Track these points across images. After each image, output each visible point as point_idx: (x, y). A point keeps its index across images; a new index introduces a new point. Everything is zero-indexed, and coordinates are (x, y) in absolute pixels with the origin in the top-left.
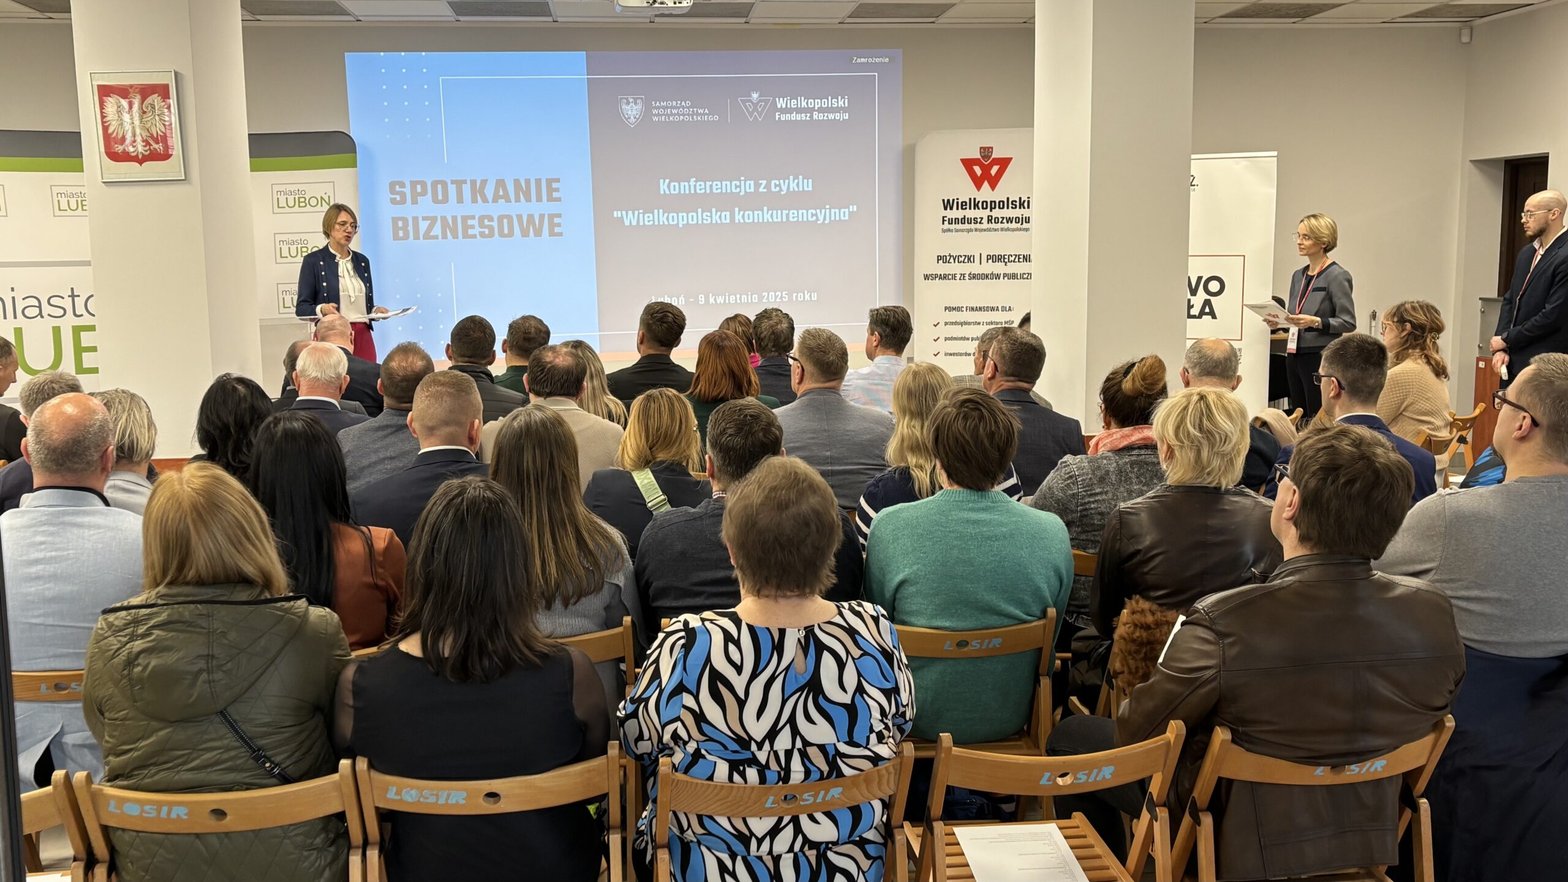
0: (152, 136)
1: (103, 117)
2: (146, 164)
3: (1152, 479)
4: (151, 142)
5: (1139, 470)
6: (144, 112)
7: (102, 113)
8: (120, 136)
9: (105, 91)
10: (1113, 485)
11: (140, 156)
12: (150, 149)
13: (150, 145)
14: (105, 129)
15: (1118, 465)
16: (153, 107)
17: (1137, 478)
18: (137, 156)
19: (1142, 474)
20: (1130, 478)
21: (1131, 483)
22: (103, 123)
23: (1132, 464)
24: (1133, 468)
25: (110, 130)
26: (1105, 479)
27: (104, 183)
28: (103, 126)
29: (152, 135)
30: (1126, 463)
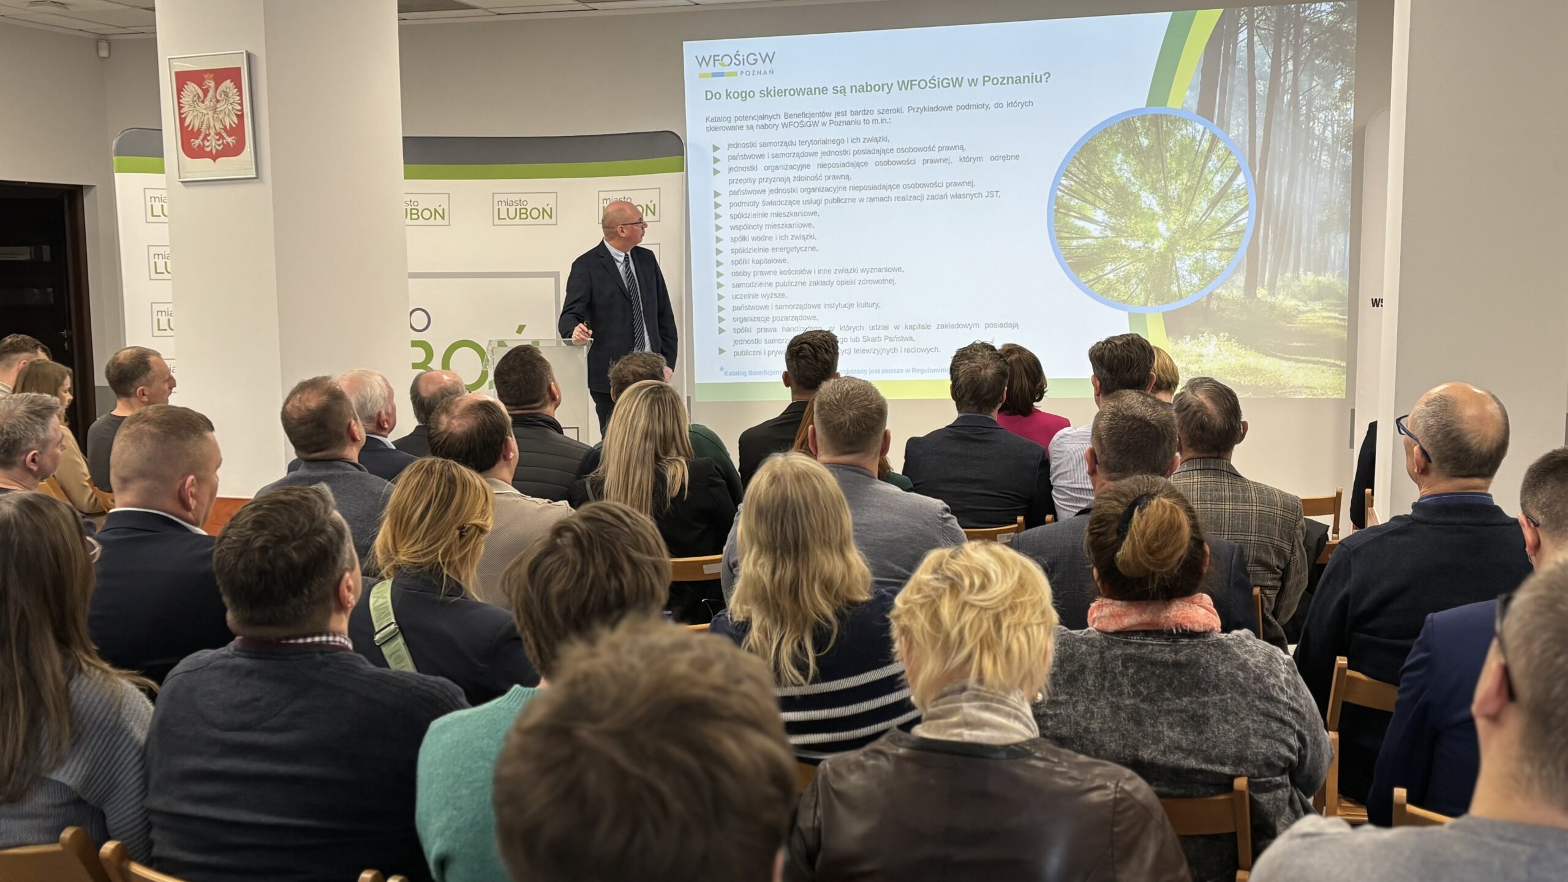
0: (225, 128)
1: (180, 108)
2: (219, 160)
3: (1160, 689)
4: (224, 135)
5: (1137, 672)
6: (218, 101)
7: (179, 103)
8: (196, 129)
9: (182, 79)
10: (1088, 692)
11: (214, 151)
12: (223, 143)
13: (224, 138)
14: (182, 121)
15: (1102, 657)
16: (226, 95)
17: (1133, 685)
18: (211, 150)
19: (1142, 680)
20: (1120, 685)
21: (1121, 694)
22: (180, 114)
23: (1127, 660)
24: (1126, 668)
25: (187, 123)
26: (1076, 680)
27: (182, 182)
28: (180, 118)
29: (225, 126)
30: (1116, 657)
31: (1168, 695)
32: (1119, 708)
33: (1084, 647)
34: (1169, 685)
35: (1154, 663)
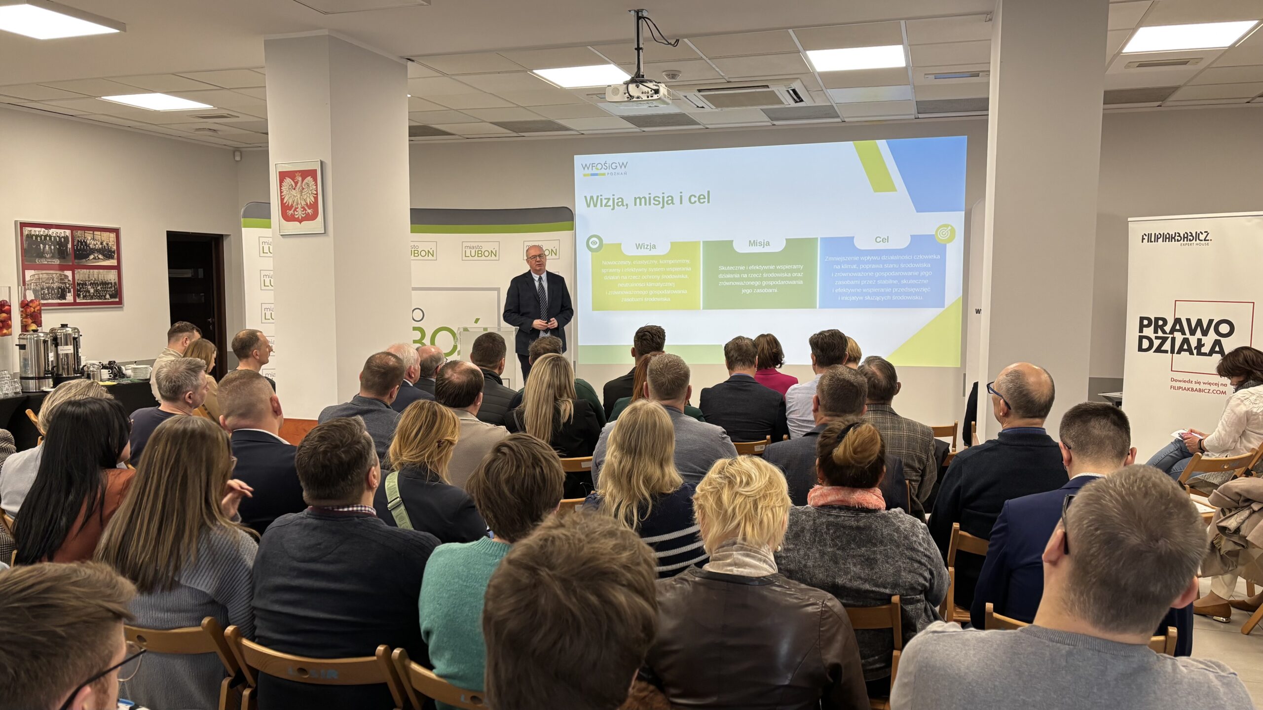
0: (307, 204)
1: (281, 192)
2: (303, 223)
4: (306, 208)
6: (303, 189)
7: (281, 189)
8: (290, 205)
9: (283, 176)
11: (300, 218)
12: (305, 213)
13: (306, 210)
14: (282, 200)
16: (308, 185)
22: (281, 196)
25: (285, 201)
27: (281, 235)
28: (281, 198)
29: (307, 203)
30: (823, 523)
31: (853, 546)
32: (824, 554)
33: (804, 517)
34: (854, 540)
35: (844, 527)
